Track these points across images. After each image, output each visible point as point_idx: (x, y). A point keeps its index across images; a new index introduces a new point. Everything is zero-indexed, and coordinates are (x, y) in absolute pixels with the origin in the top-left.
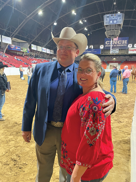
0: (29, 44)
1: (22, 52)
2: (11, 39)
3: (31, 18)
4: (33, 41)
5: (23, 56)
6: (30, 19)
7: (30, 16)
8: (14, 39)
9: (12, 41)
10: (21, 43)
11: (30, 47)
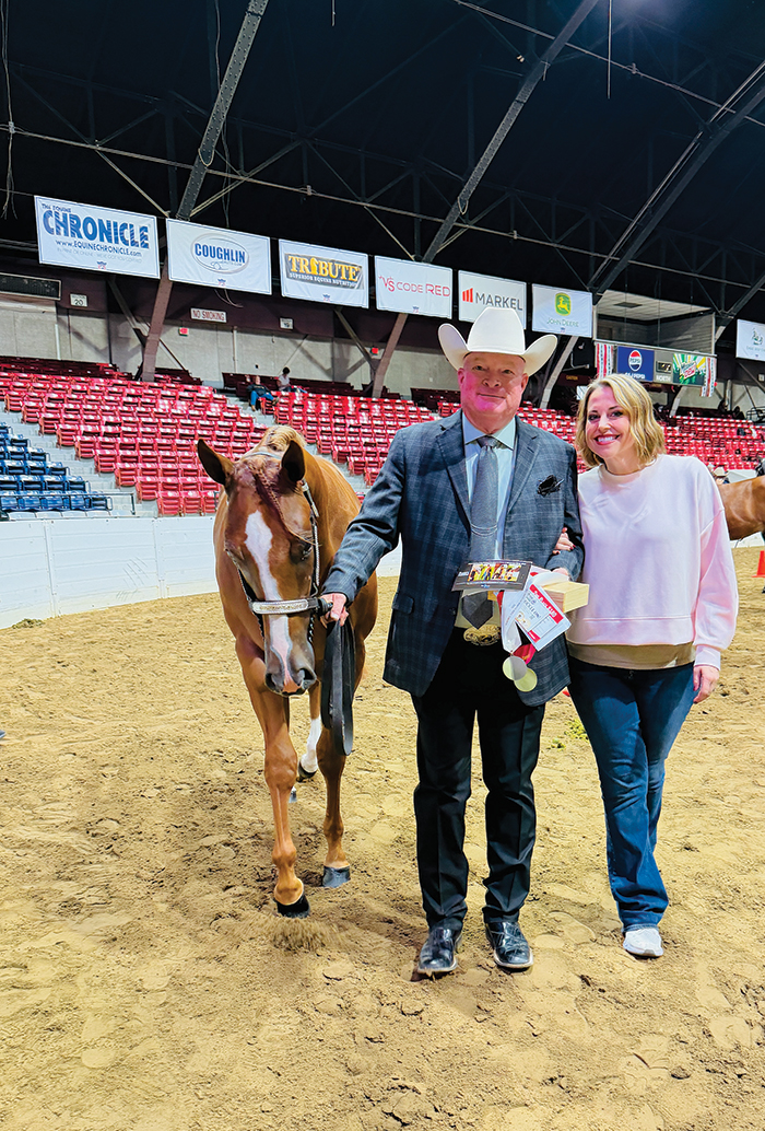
0: (717, 326)
1: (666, 387)
2: (595, 302)
3: (745, 114)
4: (750, 295)
5: (673, 413)
6: (735, 122)
7: (737, 106)
8: (613, 299)
9: (601, 317)
10: (665, 320)
11: (726, 347)
